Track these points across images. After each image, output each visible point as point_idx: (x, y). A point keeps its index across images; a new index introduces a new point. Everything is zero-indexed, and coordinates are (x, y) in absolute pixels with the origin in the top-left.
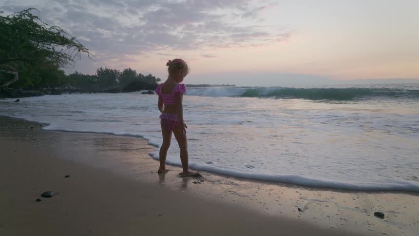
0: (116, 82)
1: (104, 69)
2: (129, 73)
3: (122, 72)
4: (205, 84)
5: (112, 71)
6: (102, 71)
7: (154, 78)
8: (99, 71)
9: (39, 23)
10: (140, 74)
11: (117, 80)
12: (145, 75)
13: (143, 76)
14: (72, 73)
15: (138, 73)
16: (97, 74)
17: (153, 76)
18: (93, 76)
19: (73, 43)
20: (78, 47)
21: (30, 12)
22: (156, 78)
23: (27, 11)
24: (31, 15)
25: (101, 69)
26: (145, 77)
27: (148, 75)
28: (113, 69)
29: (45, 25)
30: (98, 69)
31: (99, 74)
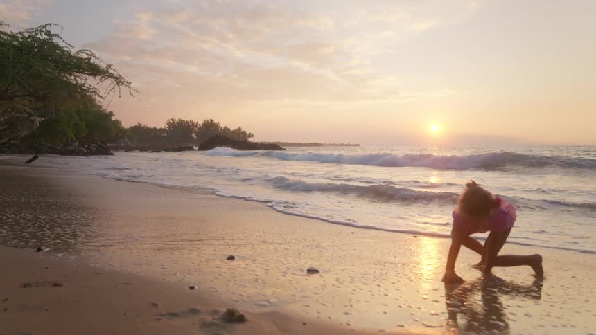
0: (192, 137)
1: (177, 120)
2: (210, 126)
3: (201, 123)
4: (317, 142)
5: (187, 122)
6: (174, 122)
7: (244, 132)
8: (170, 123)
9: (61, 44)
10: (226, 128)
11: (193, 135)
12: (233, 128)
13: (229, 130)
14: (134, 125)
15: (222, 125)
16: (167, 126)
17: (243, 130)
18: (161, 129)
19: (108, 73)
20: (116, 78)
21: (48, 28)
22: (248, 133)
23: (43, 27)
24: (49, 32)
25: (173, 119)
26: (233, 132)
27: (236, 128)
28: (189, 120)
29: (69, 47)
30: (168, 120)
31: (169, 127)
